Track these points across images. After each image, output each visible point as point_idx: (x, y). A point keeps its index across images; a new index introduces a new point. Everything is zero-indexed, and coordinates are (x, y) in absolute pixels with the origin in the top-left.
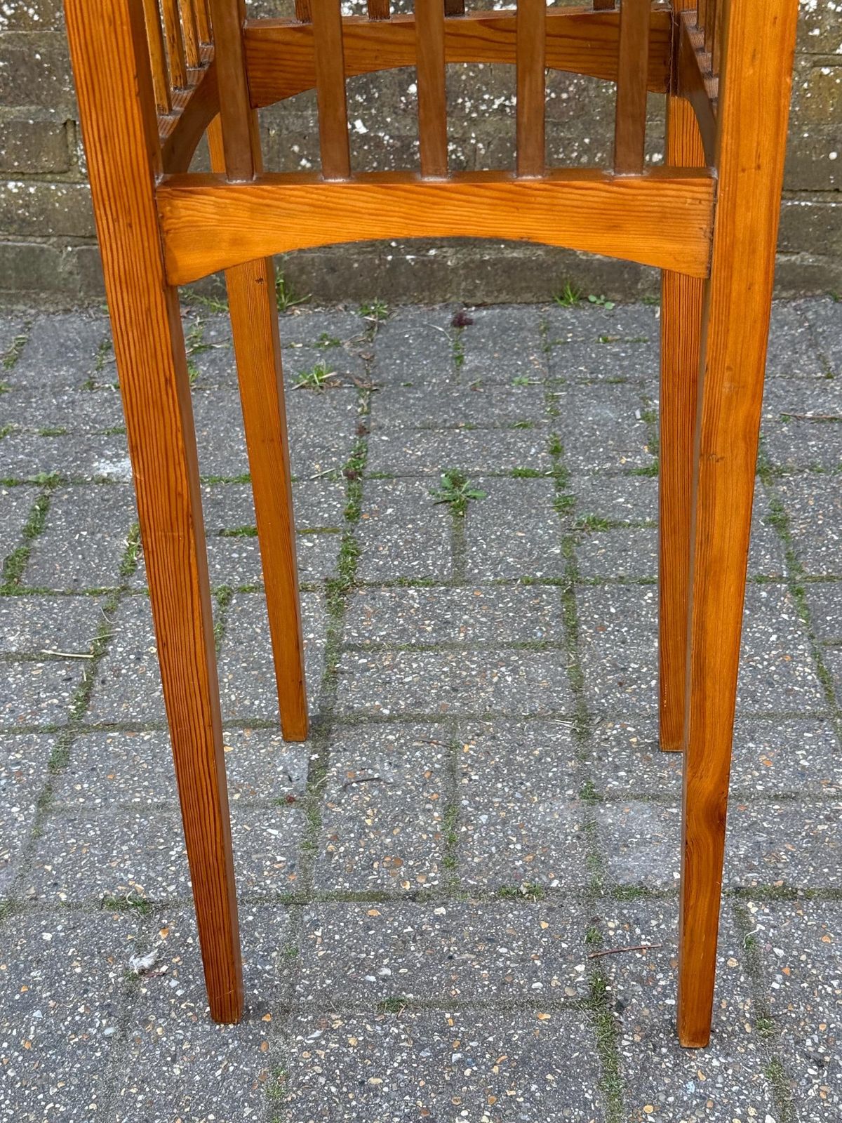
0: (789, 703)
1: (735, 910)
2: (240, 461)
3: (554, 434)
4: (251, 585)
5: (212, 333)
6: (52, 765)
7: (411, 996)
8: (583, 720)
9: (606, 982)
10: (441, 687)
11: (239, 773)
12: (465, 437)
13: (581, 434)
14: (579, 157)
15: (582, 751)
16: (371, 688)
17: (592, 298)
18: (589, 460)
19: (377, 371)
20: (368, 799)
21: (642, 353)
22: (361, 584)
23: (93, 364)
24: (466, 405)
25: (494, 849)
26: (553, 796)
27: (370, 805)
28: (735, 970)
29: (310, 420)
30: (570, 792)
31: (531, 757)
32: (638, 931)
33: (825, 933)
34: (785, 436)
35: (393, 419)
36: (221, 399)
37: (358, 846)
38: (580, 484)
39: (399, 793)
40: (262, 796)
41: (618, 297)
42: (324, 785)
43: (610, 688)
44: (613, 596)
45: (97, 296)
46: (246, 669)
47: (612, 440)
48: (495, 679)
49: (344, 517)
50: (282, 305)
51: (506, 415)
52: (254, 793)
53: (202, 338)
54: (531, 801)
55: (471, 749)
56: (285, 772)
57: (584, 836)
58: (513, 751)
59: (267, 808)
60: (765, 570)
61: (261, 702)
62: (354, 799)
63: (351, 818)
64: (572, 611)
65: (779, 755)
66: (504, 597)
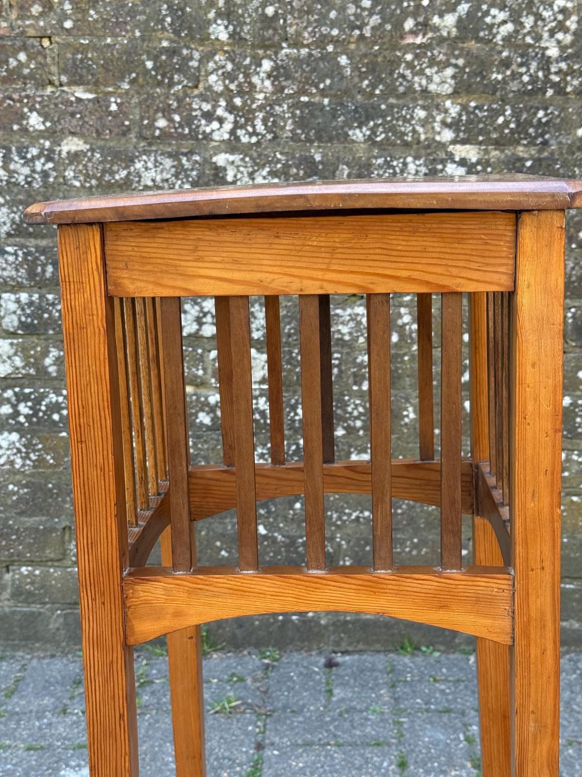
2: (169, 770)
3: (401, 751)
12: (335, 752)
13: (420, 751)
14: (410, 552)
17: (424, 649)
18: (427, 772)
19: (271, 701)
21: (461, 690)
23: (68, 695)
24: (336, 727)
29: (221, 738)
34: (571, 757)
35: (281, 738)
36: (157, 721)
41: (442, 648)
45: (75, 645)
47: (444, 756)
50: (204, 651)
51: (365, 736)
53: (147, 676)
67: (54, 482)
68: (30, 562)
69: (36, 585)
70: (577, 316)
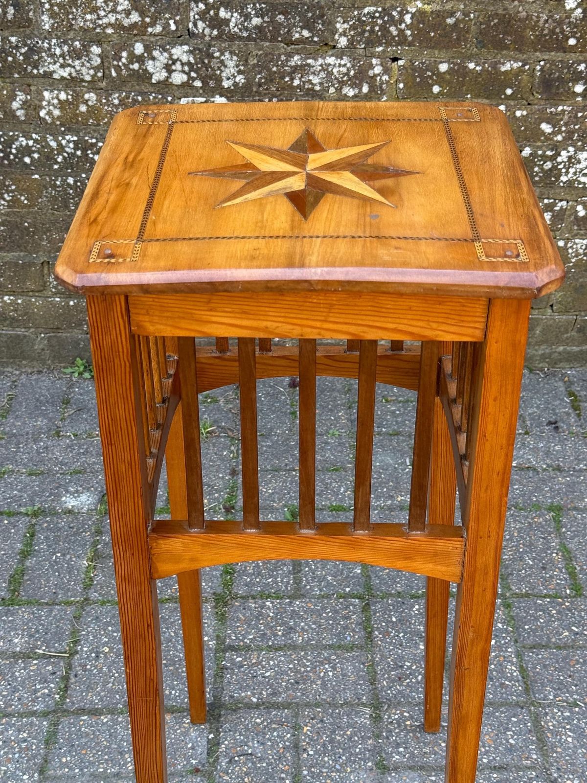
0: (503, 694)
4: (167, 597)
6: (47, 743)
8: (377, 705)
10: (289, 680)
15: (376, 731)
16: (245, 681)
18: (377, 498)
20: (245, 770)
21: (409, 411)
22: (235, 597)
23: (59, 416)
26: (360, 767)
27: (247, 774)
30: (370, 764)
31: (345, 737)
40: (179, 767)
42: (218, 758)
44: (394, 607)
45: (59, 363)
46: (165, 665)
47: (392, 482)
48: (322, 674)
51: (325, 460)
52: (174, 763)
54: (346, 771)
55: (308, 730)
56: (193, 748)
58: (333, 732)
59: (183, 776)
61: (176, 692)
62: (237, 769)
64: (368, 620)
65: (497, 735)
66: (326, 608)
67: (29, 221)
68: (12, 293)
69: (19, 313)
70: (545, 69)
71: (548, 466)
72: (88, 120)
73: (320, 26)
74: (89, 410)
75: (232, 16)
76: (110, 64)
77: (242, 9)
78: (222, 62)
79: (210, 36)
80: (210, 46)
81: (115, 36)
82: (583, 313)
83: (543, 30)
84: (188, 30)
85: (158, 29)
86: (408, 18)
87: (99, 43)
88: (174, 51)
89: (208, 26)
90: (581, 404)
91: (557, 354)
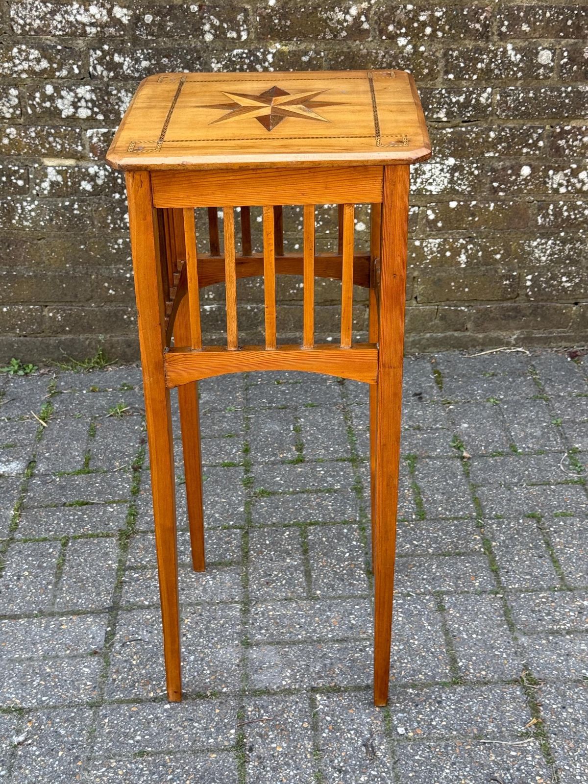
0: (350, 590)
1: (310, 699)
2: (76, 462)
3: (246, 441)
4: (80, 535)
5: (62, 383)
7: (150, 749)
8: (247, 603)
9: (244, 737)
11: (70, 639)
13: (260, 440)
15: (244, 620)
16: (140, 590)
18: (263, 456)
20: (135, 650)
21: (297, 390)
22: (136, 532)
25: (196, 674)
26: (228, 644)
27: (136, 653)
28: (306, 729)
29: (115, 436)
30: (237, 642)
31: (219, 625)
32: (262, 712)
33: (351, 708)
36: (66, 424)
37: (128, 675)
38: (258, 469)
39: (151, 646)
40: (81, 651)
42: (113, 643)
43: (262, 585)
44: (268, 534)
46: (75, 582)
47: (277, 443)
48: (204, 583)
49: (130, 494)
50: (101, 366)
51: (221, 430)
52: (77, 650)
53: (56, 387)
54: (216, 648)
55: (188, 621)
56: (93, 638)
57: (241, 665)
58: (209, 622)
59: (83, 657)
60: (348, 517)
61: (82, 600)
62: (128, 650)
63: (126, 661)
64: (247, 543)
65: (342, 618)
66: (212, 537)
71: (410, 426)
72: (10, 151)
73: (198, 66)
74: (21, 400)
75: (125, 60)
76: (26, 103)
77: (133, 54)
78: (119, 98)
79: (108, 77)
80: (108, 86)
81: (29, 80)
82: (443, 304)
83: (382, 64)
84: (89, 73)
85: (64, 73)
86: (270, 58)
87: (16, 87)
88: (78, 91)
89: (106, 69)
90: (444, 379)
91: (425, 341)
